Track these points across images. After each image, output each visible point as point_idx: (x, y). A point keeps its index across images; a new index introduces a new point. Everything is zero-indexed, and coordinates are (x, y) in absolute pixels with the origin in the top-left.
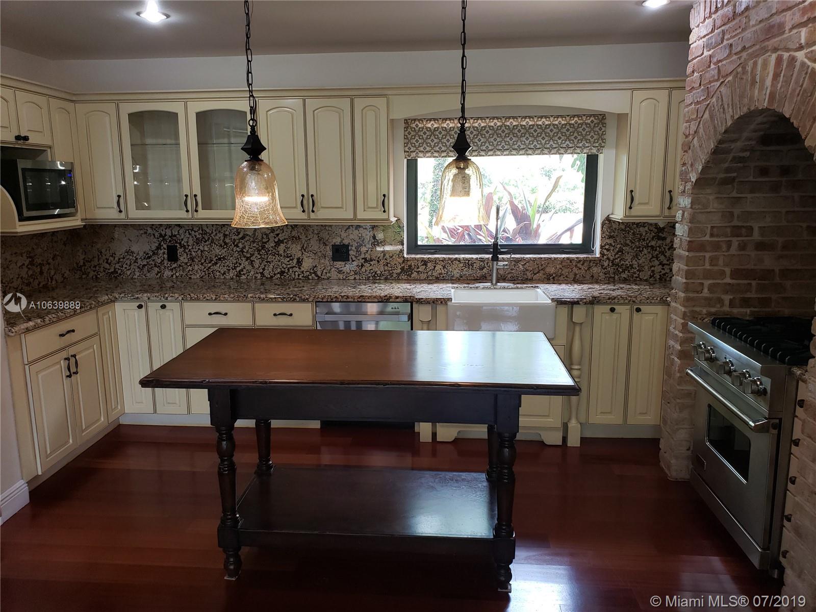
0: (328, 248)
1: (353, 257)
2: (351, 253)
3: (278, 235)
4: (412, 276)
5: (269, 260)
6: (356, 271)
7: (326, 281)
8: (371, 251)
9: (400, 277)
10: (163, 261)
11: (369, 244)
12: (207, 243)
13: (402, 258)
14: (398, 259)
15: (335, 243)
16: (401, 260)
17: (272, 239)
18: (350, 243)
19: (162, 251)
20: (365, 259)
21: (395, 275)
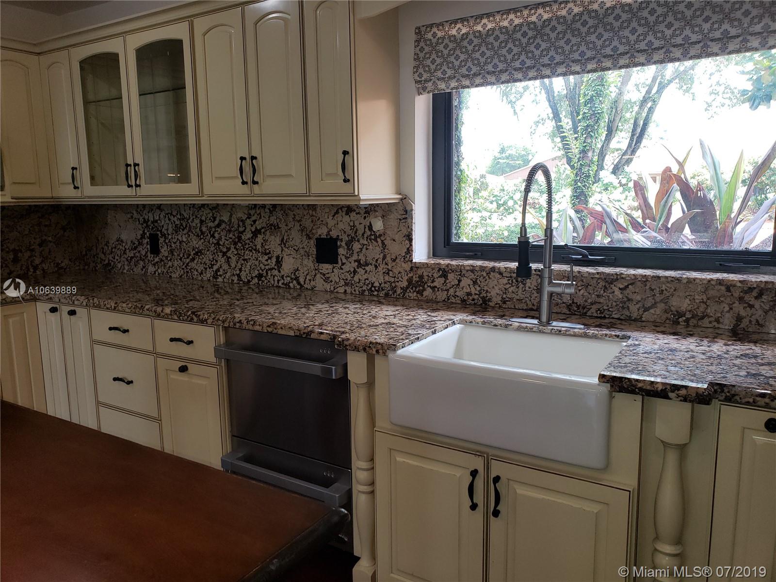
0: (312, 242)
1: (343, 258)
2: (341, 251)
3: (255, 221)
4: (425, 293)
5: (246, 258)
6: (347, 280)
7: (310, 292)
8: (367, 249)
9: (407, 294)
10: (147, 253)
11: (363, 238)
12: (185, 231)
13: (409, 263)
14: (403, 264)
15: (320, 235)
16: (407, 266)
17: (248, 228)
18: (338, 236)
19: (146, 241)
20: (358, 261)
21: (399, 291)
